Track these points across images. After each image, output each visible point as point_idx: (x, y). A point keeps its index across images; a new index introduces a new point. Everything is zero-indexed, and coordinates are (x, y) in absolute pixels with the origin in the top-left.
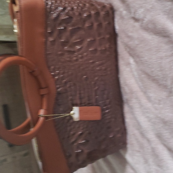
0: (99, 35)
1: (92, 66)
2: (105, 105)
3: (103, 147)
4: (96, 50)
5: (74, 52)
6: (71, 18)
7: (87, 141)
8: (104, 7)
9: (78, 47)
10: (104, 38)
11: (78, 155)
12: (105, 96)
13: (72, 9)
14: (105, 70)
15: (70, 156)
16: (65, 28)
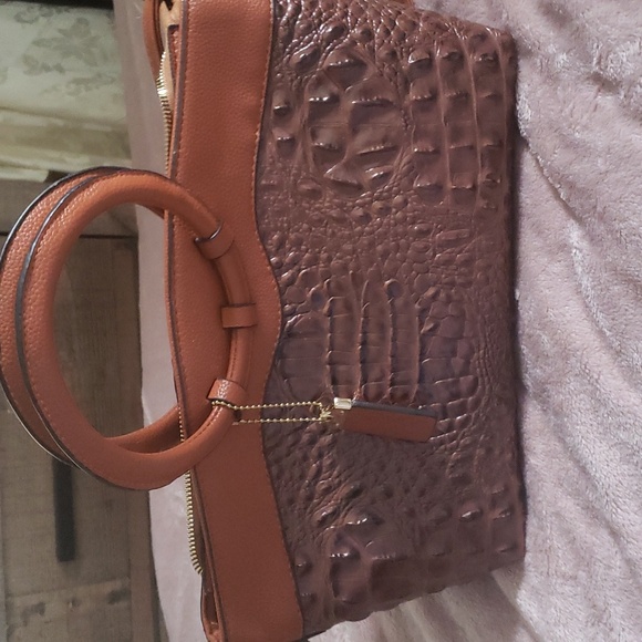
0: (456, 134)
1: (419, 244)
2: (455, 396)
3: (432, 550)
4: (438, 188)
5: (359, 188)
6: (358, 65)
7: (376, 522)
8: (483, 36)
9: (374, 173)
10: (472, 148)
11: (337, 567)
12: (458, 362)
13: (368, 35)
14: (468, 262)
15: (309, 568)
16: (335, 99)
